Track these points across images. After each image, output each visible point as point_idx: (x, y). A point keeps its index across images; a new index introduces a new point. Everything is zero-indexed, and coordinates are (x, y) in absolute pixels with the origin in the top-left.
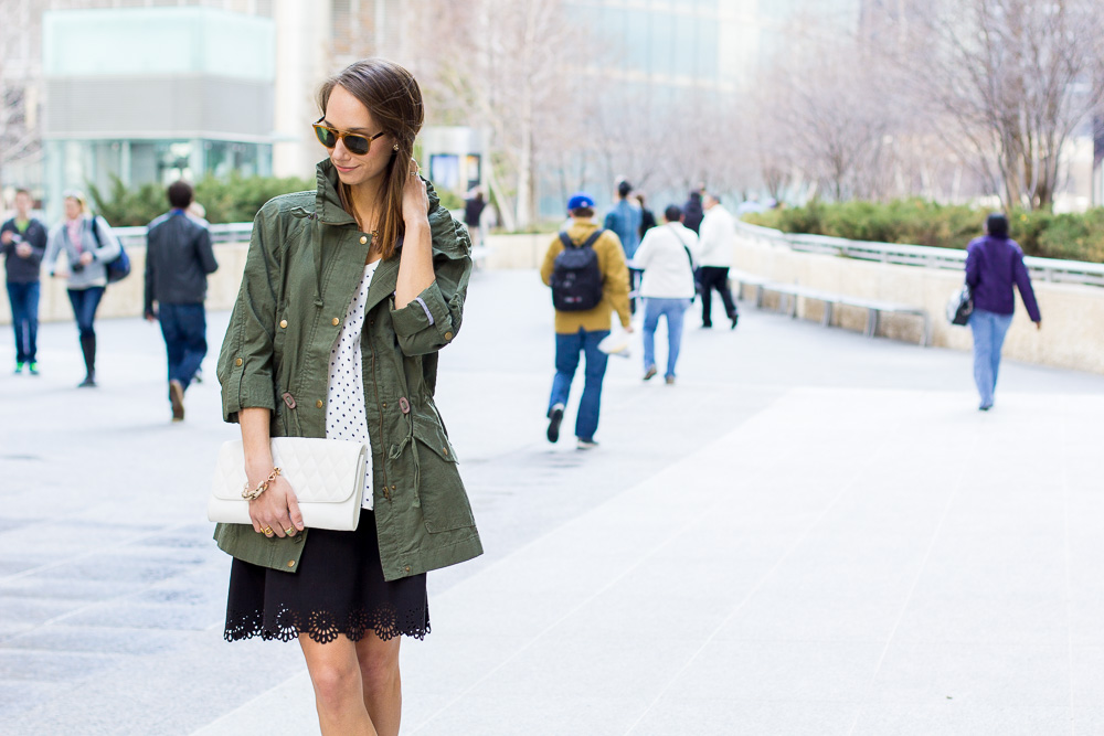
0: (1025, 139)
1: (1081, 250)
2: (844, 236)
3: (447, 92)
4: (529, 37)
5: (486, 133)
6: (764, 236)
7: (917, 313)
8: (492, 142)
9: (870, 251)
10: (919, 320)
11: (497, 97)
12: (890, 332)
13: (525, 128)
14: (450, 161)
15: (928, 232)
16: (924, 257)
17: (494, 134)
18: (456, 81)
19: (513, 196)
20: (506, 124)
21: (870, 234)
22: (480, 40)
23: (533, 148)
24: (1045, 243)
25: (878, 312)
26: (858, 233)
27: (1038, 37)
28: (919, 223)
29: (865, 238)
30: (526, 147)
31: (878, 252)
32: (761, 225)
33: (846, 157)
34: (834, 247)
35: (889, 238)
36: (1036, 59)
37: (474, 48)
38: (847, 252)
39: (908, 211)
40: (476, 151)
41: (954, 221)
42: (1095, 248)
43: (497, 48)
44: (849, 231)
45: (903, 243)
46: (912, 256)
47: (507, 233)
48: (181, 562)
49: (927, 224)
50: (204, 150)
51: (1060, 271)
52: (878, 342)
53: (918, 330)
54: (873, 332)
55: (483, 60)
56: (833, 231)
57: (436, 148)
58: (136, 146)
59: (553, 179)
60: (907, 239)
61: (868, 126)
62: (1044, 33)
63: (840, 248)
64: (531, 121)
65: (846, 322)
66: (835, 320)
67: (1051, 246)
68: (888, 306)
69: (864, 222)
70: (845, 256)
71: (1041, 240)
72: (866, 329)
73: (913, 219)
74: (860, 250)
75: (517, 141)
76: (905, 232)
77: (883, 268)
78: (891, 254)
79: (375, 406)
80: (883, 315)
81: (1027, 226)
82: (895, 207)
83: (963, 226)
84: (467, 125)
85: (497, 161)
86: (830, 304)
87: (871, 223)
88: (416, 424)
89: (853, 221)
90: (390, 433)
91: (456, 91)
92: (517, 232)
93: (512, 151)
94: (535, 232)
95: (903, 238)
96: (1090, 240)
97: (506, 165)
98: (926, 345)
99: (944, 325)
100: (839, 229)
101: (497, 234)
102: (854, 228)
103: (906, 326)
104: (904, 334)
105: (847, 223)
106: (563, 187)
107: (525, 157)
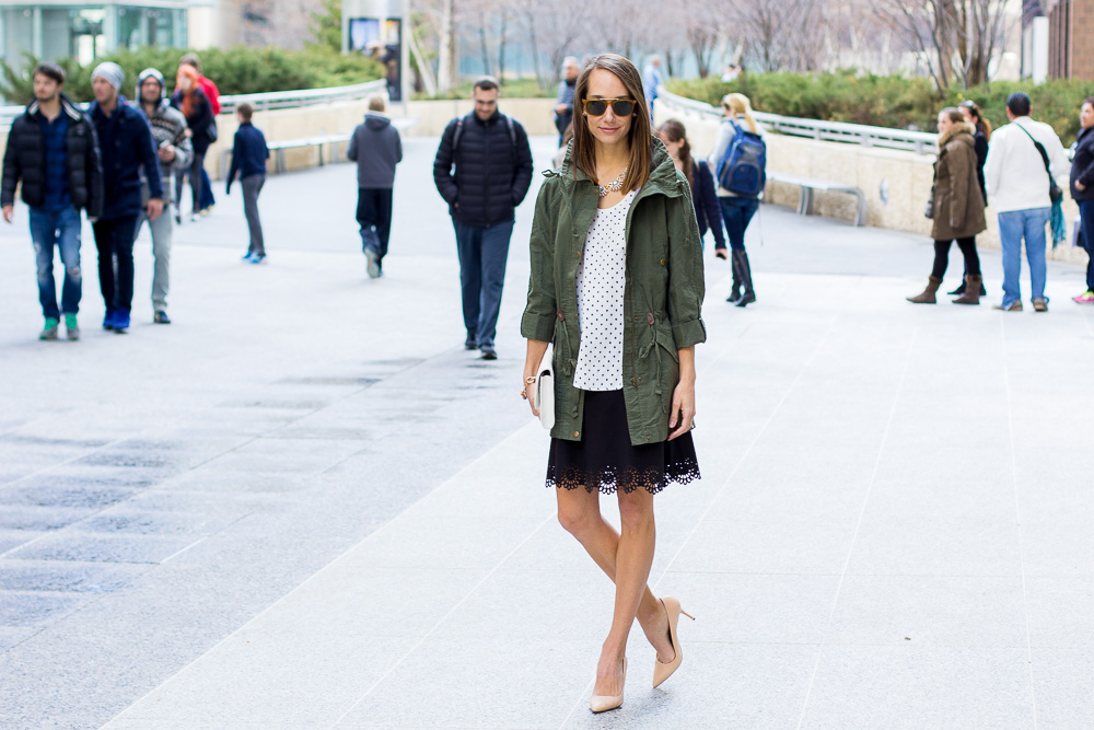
2: (776, 111)
6: (693, 108)
7: (850, 192)
9: (802, 127)
10: (853, 198)
12: (822, 210)
14: (370, 25)
15: (862, 108)
16: (857, 135)
19: (434, 59)
21: (803, 110)
23: (453, 10)
25: (811, 190)
26: (791, 108)
28: (853, 99)
29: (797, 113)
30: (447, 10)
31: (811, 129)
32: (690, 97)
33: (774, 23)
34: (766, 122)
35: (822, 114)
38: (777, 126)
39: (840, 87)
40: (396, 15)
41: (890, 98)
44: (781, 107)
45: (836, 120)
46: (847, 133)
47: (429, 99)
48: (128, 484)
49: (861, 99)
50: (118, 16)
52: (811, 220)
53: (852, 209)
54: (806, 209)
56: (765, 106)
57: (356, 14)
58: (49, 13)
59: (474, 39)
60: (840, 116)
63: (773, 123)
65: (778, 198)
66: (767, 197)
68: (821, 185)
69: (796, 98)
70: (777, 131)
72: (798, 207)
73: (848, 95)
74: (792, 126)
76: (838, 109)
77: (816, 144)
78: (823, 130)
79: (630, 318)
80: (816, 192)
82: (828, 81)
83: (897, 103)
85: (417, 23)
87: (803, 99)
88: (658, 333)
89: (785, 96)
90: (639, 339)
92: (437, 98)
93: (433, 13)
94: (458, 98)
95: (835, 114)
97: (425, 26)
98: (860, 225)
99: (878, 204)
100: (772, 104)
101: (417, 99)
102: (787, 102)
103: (840, 204)
104: (837, 212)
105: (779, 99)
106: (484, 48)
107: (446, 19)
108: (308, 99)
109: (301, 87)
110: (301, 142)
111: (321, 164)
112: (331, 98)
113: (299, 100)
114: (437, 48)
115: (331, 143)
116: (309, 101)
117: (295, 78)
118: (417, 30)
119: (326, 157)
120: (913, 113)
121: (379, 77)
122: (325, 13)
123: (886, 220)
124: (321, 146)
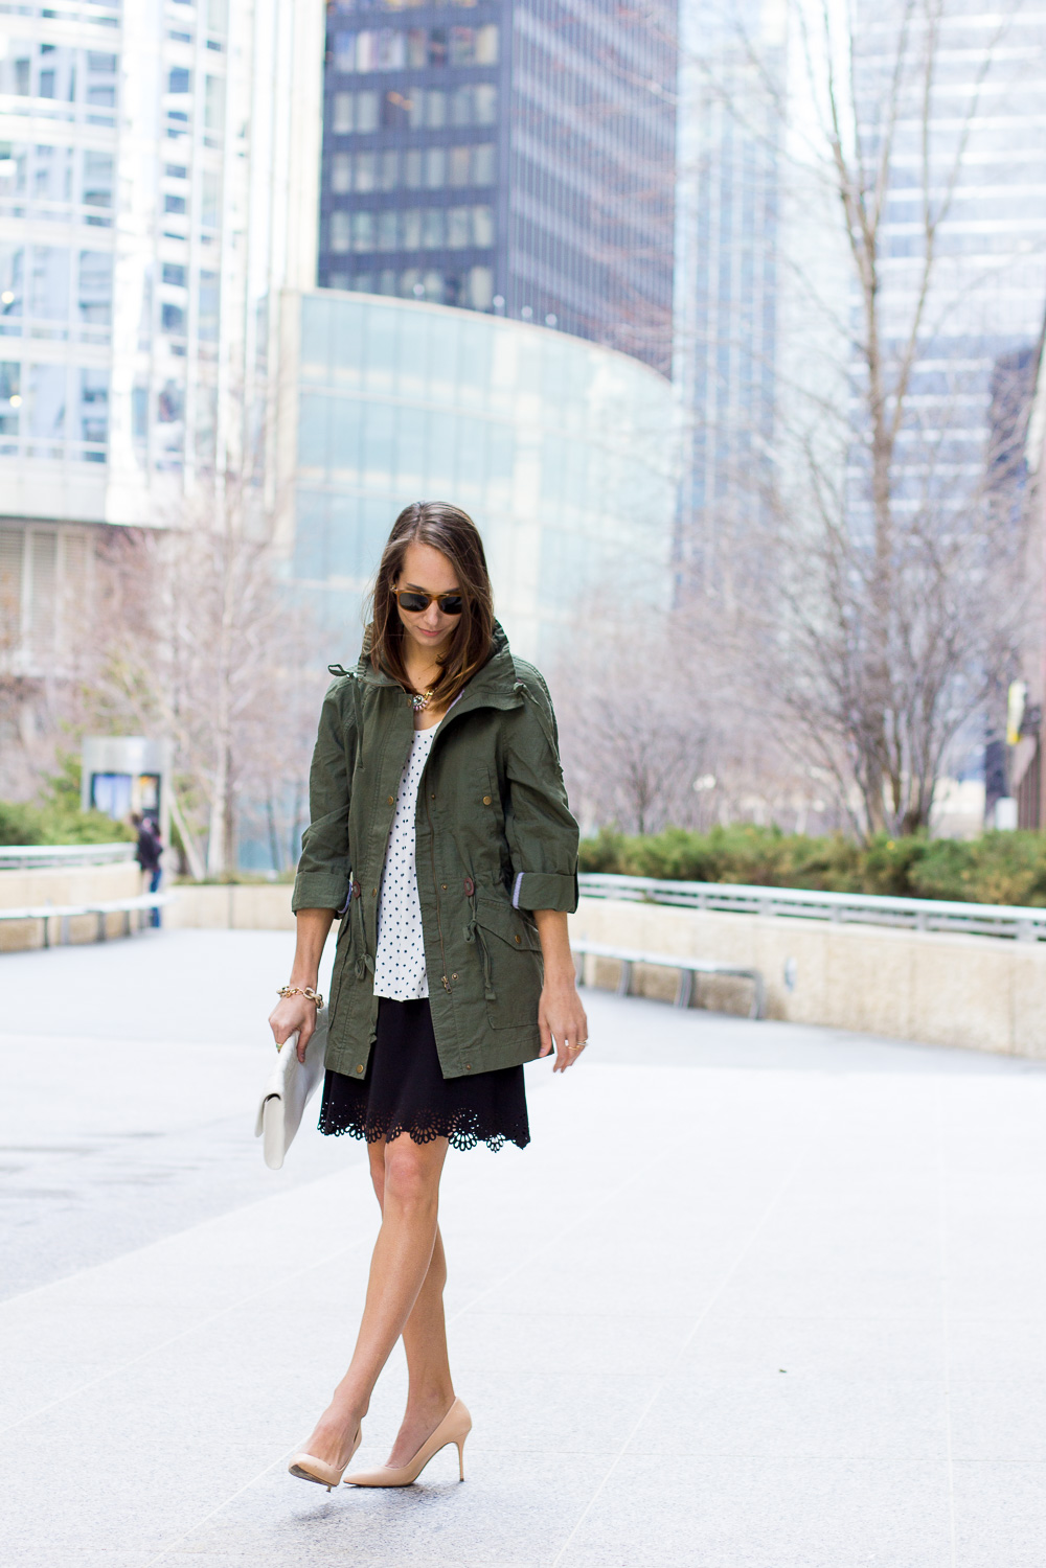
0: (893, 751)
1: (967, 889)
3: (116, 693)
4: (227, 619)
5: (168, 747)
7: (745, 975)
8: (176, 762)
9: (683, 894)
10: (749, 984)
11: (184, 701)
12: (710, 1000)
13: (220, 742)
14: (119, 783)
15: (762, 866)
16: (755, 900)
17: (178, 749)
18: (128, 679)
19: (204, 833)
20: (195, 737)
21: (684, 871)
22: (161, 624)
23: (231, 771)
24: (919, 879)
25: (693, 973)
26: (668, 869)
27: (908, 610)
28: (749, 854)
29: (677, 876)
30: (222, 767)
31: (695, 896)
33: (652, 782)
34: (636, 890)
35: (709, 875)
36: (907, 644)
37: (152, 636)
38: (652, 895)
40: (154, 769)
41: (800, 855)
42: (986, 885)
43: (185, 635)
44: (656, 868)
45: (728, 882)
46: (741, 899)
47: (195, 884)
49: (762, 856)
51: (938, 915)
52: (693, 1012)
53: (748, 999)
54: (687, 1002)
55: (165, 652)
56: (635, 867)
57: (101, 766)
59: (258, 817)
60: (733, 877)
61: (682, 740)
62: (915, 606)
63: (644, 891)
64: (228, 733)
65: (650, 989)
66: (636, 987)
67: (926, 882)
68: (706, 965)
69: (675, 854)
70: (650, 901)
71: (913, 875)
72: (677, 998)
73: (745, 851)
74: (670, 893)
75: (210, 762)
76: (730, 867)
77: (702, 916)
78: (711, 897)
79: (432, 888)
80: (701, 978)
81: (895, 856)
82: (719, 836)
83: (809, 860)
84: (142, 734)
85: (183, 788)
86: (630, 963)
87: (685, 855)
88: (481, 908)
89: (661, 853)
90: (451, 917)
91: (128, 693)
92: (207, 882)
93: (203, 774)
94: (233, 882)
95: (727, 875)
96: (980, 872)
97: (194, 793)
98: (759, 1018)
99: (782, 991)
100: (643, 864)
101: (179, 884)
102: (661, 861)
103: (732, 992)
104: (728, 1004)
105: (652, 855)
106: (272, 828)
107: (220, 780)
108: (30, 858)
109: (21, 842)
110: (20, 912)
111: (46, 945)
112: (63, 861)
113: (18, 859)
114: (208, 816)
115: (60, 917)
116: (32, 864)
117: (14, 831)
118: (183, 797)
119: (53, 936)
120: (831, 875)
121: (128, 840)
122: (60, 774)
123: (792, 1010)
124: (46, 919)
